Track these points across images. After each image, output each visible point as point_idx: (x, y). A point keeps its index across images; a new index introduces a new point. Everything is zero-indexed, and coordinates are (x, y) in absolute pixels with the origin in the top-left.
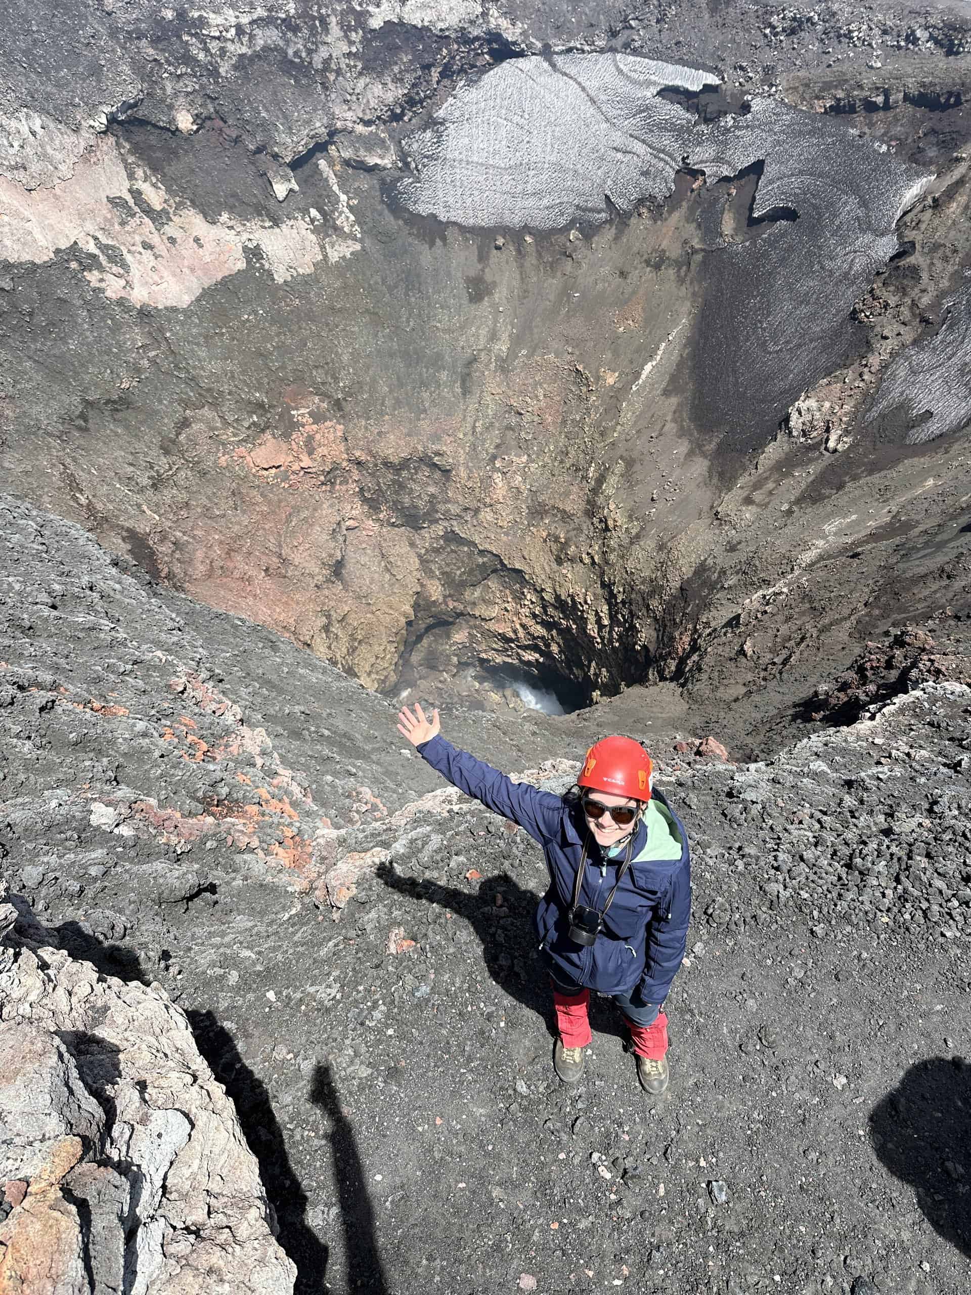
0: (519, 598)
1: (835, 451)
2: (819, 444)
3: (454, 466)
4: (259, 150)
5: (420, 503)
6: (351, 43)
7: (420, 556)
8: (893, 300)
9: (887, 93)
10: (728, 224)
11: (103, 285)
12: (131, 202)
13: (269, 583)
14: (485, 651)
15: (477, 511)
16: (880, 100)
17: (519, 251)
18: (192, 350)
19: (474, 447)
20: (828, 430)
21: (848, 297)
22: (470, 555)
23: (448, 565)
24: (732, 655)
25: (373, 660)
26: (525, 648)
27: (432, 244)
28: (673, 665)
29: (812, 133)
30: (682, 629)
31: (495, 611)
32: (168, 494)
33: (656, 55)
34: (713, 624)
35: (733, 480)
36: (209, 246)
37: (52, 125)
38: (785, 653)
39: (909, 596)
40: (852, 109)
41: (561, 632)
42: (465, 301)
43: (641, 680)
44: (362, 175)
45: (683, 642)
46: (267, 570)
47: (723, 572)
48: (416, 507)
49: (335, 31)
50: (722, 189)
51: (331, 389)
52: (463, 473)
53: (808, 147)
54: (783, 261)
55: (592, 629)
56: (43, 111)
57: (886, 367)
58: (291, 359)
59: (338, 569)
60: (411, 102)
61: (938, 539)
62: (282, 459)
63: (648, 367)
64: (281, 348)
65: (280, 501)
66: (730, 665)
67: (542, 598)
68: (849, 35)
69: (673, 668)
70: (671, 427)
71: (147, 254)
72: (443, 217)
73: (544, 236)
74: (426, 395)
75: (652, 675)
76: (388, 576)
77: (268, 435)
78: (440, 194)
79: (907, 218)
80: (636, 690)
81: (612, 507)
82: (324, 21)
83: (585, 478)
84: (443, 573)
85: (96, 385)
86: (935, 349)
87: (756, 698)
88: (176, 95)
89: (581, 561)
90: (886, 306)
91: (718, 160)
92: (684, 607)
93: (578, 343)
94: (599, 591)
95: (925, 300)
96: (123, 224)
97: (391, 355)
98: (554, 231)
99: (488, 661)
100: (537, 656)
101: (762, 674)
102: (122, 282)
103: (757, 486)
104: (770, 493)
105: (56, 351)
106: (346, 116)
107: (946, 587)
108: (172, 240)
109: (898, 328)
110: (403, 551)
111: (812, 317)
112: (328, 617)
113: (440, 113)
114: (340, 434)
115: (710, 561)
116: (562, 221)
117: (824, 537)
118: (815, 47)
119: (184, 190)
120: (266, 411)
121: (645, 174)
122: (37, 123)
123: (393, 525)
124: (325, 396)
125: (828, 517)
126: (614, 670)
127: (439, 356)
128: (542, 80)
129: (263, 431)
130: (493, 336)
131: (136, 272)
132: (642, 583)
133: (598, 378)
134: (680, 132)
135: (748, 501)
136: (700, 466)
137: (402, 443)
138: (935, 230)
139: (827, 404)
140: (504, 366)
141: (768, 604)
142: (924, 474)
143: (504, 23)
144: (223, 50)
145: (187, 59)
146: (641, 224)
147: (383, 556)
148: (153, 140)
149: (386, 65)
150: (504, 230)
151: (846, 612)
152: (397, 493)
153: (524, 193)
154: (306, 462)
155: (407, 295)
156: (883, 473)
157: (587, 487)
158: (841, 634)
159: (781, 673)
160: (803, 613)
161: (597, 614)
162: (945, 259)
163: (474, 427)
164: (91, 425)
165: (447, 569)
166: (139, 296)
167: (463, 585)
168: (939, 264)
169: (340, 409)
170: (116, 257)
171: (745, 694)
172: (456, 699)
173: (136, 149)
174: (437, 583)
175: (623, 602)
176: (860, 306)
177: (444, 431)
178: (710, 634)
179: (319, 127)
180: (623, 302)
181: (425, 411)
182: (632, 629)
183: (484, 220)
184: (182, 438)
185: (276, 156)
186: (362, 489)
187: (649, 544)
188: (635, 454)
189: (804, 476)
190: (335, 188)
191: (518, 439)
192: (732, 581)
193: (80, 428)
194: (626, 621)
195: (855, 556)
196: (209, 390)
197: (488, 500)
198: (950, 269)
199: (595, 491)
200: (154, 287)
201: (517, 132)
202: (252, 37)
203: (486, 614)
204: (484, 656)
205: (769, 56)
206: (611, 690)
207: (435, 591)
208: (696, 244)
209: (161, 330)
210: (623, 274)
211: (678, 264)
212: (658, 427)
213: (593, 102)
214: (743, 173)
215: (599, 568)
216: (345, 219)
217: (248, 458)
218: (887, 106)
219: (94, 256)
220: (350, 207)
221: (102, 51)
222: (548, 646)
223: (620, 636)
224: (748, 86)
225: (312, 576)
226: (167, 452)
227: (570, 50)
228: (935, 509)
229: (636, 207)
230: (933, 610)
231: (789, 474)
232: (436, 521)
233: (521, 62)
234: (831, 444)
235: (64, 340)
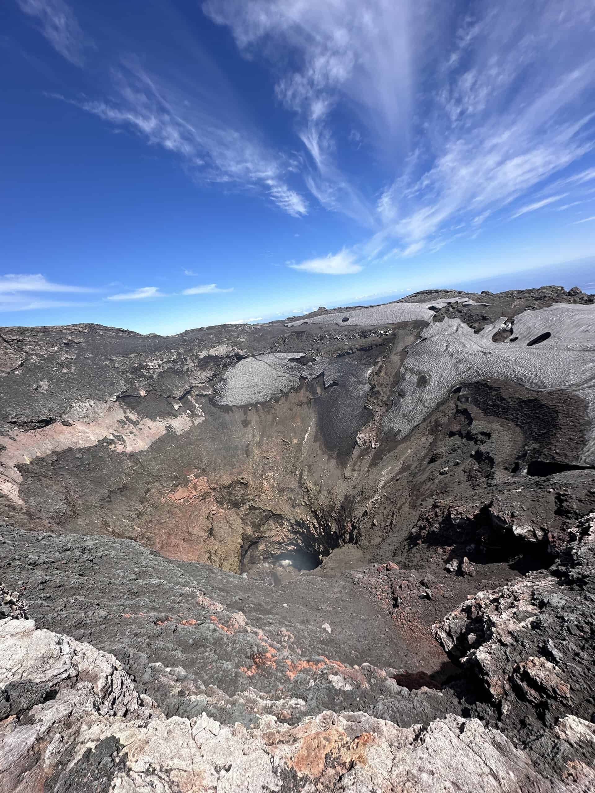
0: (282, 525)
1: (375, 448)
2: (369, 447)
3: (248, 482)
4: (168, 397)
5: (238, 498)
6: (194, 363)
7: (241, 518)
8: (375, 401)
9: (352, 350)
10: (319, 390)
11: (116, 449)
12: (125, 420)
13: (185, 545)
14: (273, 550)
15: (259, 496)
16: (351, 351)
17: (256, 410)
18: (150, 464)
19: (254, 473)
20: (370, 442)
21: (361, 403)
22: (260, 513)
23: (252, 519)
24: (371, 526)
25: (230, 567)
26: (288, 545)
27: (228, 413)
28: (347, 536)
29: (335, 362)
30: (346, 521)
31: (274, 533)
32: (144, 519)
33: (285, 351)
34: (358, 516)
35: (346, 464)
36: (153, 428)
37: (97, 402)
38: (389, 521)
39: (422, 489)
40: (344, 355)
41: (300, 534)
42: (242, 428)
43: (337, 546)
44: (203, 398)
45: (349, 527)
46: (184, 540)
47: (354, 497)
48: (236, 500)
49: (189, 361)
50: (314, 381)
51: (201, 465)
52: (252, 483)
53: (336, 366)
54: (338, 397)
55: (312, 530)
56: (94, 399)
57: (381, 420)
58: (185, 459)
59: (211, 532)
60: (215, 375)
61: (422, 468)
62: (186, 494)
63: (307, 435)
64: (182, 456)
65: (186, 511)
66: (371, 530)
67: (291, 523)
68: (337, 338)
69: (348, 538)
70: (319, 452)
71: (132, 436)
72: (230, 405)
73: (264, 404)
74: (234, 460)
75: (341, 542)
76: (230, 529)
77: (179, 487)
78: (228, 398)
79: (370, 379)
80: (336, 550)
81: (308, 483)
82: (185, 359)
83: (295, 475)
84: (251, 523)
85: (114, 484)
86: (393, 412)
87: (387, 541)
88: (139, 386)
89: (302, 505)
90: (374, 403)
91: (310, 374)
92: (345, 513)
93: (282, 432)
94: (311, 515)
95: (385, 399)
96: (123, 427)
97: (220, 449)
98: (266, 402)
99: (274, 554)
100: (293, 546)
101: (385, 531)
102: (123, 446)
103: (355, 464)
104: (360, 466)
105: (99, 475)
106: (195, 383)
107: (433, 483)
108: (140, 429)
109: (379, 408)
110: (235, 518)
111: (353, 410)
112: (210, 553)
113: (225, 377)
114: (205, 480)
115: (348, 494)
116: (268, 399)
117: (384, 476)
118: (328, 342)
119: (143, 413)
120: (178, 479)
121: (290, 381)
122: (92, 403)
123: (229, 509)
124: (198, 468)
125: (382, 469)
126: (325, 544)
127: (237, 446)
128: (254, 363)
129: (178, 486)
130: (254, 436)
131: (128, 442)
132: (327, 507)
133: (291, 442)
134: (297, 369)
135: (354, 470)
136: (333, 462)
137: (228, 478)
138: (379, 380)
139: (367, 434)
140: (259, 445)
141: (375, 504)
142: (406, 448)
143: (239, 351)
144: (154, 372)
145: (143, 376)
146: (292, 395)
147: (227, 522)
148: (132, 400)
149: (206, 367)
150: (251, 405)
151: (404, 500)
152: (229, 496)
153: (255, 394)
154: (195, 493)
155: (222, 429)
156: (394, 451)
157: (297, 478)
158: (406, 508)
159: (391, 529)
160: (389, 505)
161: (313, 524)
162: (385, 387)
163: (253, 467)
164: (112, 499)
165: (252, 521)
166: (129, 449)
167: (260, 525)
168: (385, 389)
169: (205, 472)
170: (120, 438)
171: (382, 541)
172: (265, 574)
173: (127, 404)
174: (249, 527)
175: (321, 516)
176: (366, 404)
177: (243, 470)
178: (358, 521)
179: (187, 387)
180: (293, 418)
181: (235, 465)
182: (328, 527)
183: (243, 403)
184: (148, 495)
185: (174, 398)
186: (216, 498)
187: (325, 493)
188: (311, 463)
189: (368, 458)
190: (194, 403)
191: (269, 467)
192: (358, 499)
193: (108, 502)
194: (324, 524)
195: (397, 480)
196: (157, 476)
197: (263, 491)
198: (388, 389)
199: (300, 478)
200: (135, 446)
201: (249, 377)
202: (163, 367)
203: (270, 535)
204: (273, 552)
205: (317, 346)
206: (326, 553)
207: (249, 531)
208: (311, 397)
209: (138, 459)
210: (291, 410)
211: (307, 404)
212: (315, 453)
213: (270, 366)
214: (319, 376)
215: (309, 506)
216: (199, 411)
217: (173, 497)
218: (353, 353)
219: (112, 440)
220: (200, 408)
221: (115, 378)
222: (297, 541)
223: (324, 530)
224: (313, 355)
225: (201, 537)
226: (142, 502)
227: (260, 354)
228: (415, 459)
229: (290, 391)
230: (433, 492)
231: (364, 458)
232: (245, 503)
233: (246, 360)
234: (373, 446)
235: (101, 471)
